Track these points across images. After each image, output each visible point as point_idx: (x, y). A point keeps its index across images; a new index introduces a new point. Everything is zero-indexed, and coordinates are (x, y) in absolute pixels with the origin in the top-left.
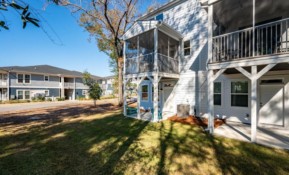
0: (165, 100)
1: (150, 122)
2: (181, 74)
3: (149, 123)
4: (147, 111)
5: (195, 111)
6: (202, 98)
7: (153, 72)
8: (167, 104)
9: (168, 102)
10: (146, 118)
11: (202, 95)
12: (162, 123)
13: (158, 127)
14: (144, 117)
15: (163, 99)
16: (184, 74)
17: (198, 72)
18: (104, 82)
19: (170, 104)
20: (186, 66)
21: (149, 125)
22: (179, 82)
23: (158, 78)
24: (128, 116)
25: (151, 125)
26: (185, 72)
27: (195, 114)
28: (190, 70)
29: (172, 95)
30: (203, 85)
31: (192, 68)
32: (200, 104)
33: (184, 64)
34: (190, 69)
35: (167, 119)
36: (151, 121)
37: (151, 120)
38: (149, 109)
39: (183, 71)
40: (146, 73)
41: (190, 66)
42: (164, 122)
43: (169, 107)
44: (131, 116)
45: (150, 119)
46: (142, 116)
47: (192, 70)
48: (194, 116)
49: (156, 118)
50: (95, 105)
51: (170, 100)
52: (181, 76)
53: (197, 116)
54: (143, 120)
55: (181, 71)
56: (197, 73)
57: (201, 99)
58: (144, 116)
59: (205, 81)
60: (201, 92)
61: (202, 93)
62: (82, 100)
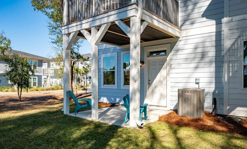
0: (149, 84)
1: (120, 127)
2: (183, 28)
3: (120, 129)
4: (113, 105)
5: (215, 101)
6: (231, 74)
7: (129, 8)
8: (153, 92)
9: (156, 87)
10: (112, 119)
11: (231, 68)
12: (150, 128)
13: (142, 141)
14: (108, 116)
15: (146, 82)
16: (190, 27)
17: (221, 21)
18: (45, 66)
19: (159, 90)
20: (196, 11)
21: (120, 136)
22: (180, 44)
23: (141, 24)
24: (73, 115)
25: (124, 136)
26: (192, 23)
27: (215, 109)
28: (204, 19)
29: (163, 72)
30: (233, 47)
31: (208, 14)
32: (226, 88)
33: (190, 7)
34: (203, 16)
35: (158, 119)
36: (123, 125)
37: (122, 123)
38: (117, 101)
39: (188, 23)
40: (113, 13)
41: (204, 9)
42: (154, 128)
43: (157, 96)
44: (79, 115)
45: (122, 120)
46: (101, 115)
47: (207, 18)
48: (212, 113)
49: (135, 118)
50: (20, 98)
51: (161, 82)
52: (184, 34)
53: (219, 112)
54: (105, 124)
55: (184, 23)
56: (219, 24)
57: (229, 77)
58: (108, 113)
59: (237, 39)
60: (229, 62)
61: (231, 65)
62: (7, 91)
